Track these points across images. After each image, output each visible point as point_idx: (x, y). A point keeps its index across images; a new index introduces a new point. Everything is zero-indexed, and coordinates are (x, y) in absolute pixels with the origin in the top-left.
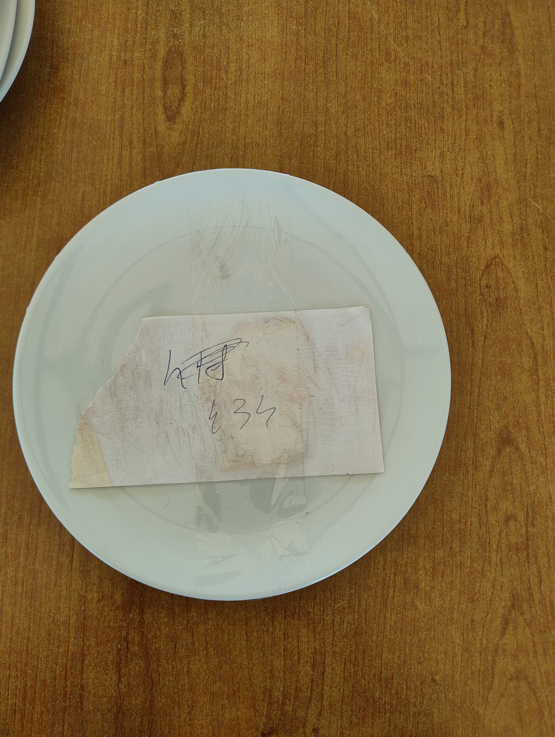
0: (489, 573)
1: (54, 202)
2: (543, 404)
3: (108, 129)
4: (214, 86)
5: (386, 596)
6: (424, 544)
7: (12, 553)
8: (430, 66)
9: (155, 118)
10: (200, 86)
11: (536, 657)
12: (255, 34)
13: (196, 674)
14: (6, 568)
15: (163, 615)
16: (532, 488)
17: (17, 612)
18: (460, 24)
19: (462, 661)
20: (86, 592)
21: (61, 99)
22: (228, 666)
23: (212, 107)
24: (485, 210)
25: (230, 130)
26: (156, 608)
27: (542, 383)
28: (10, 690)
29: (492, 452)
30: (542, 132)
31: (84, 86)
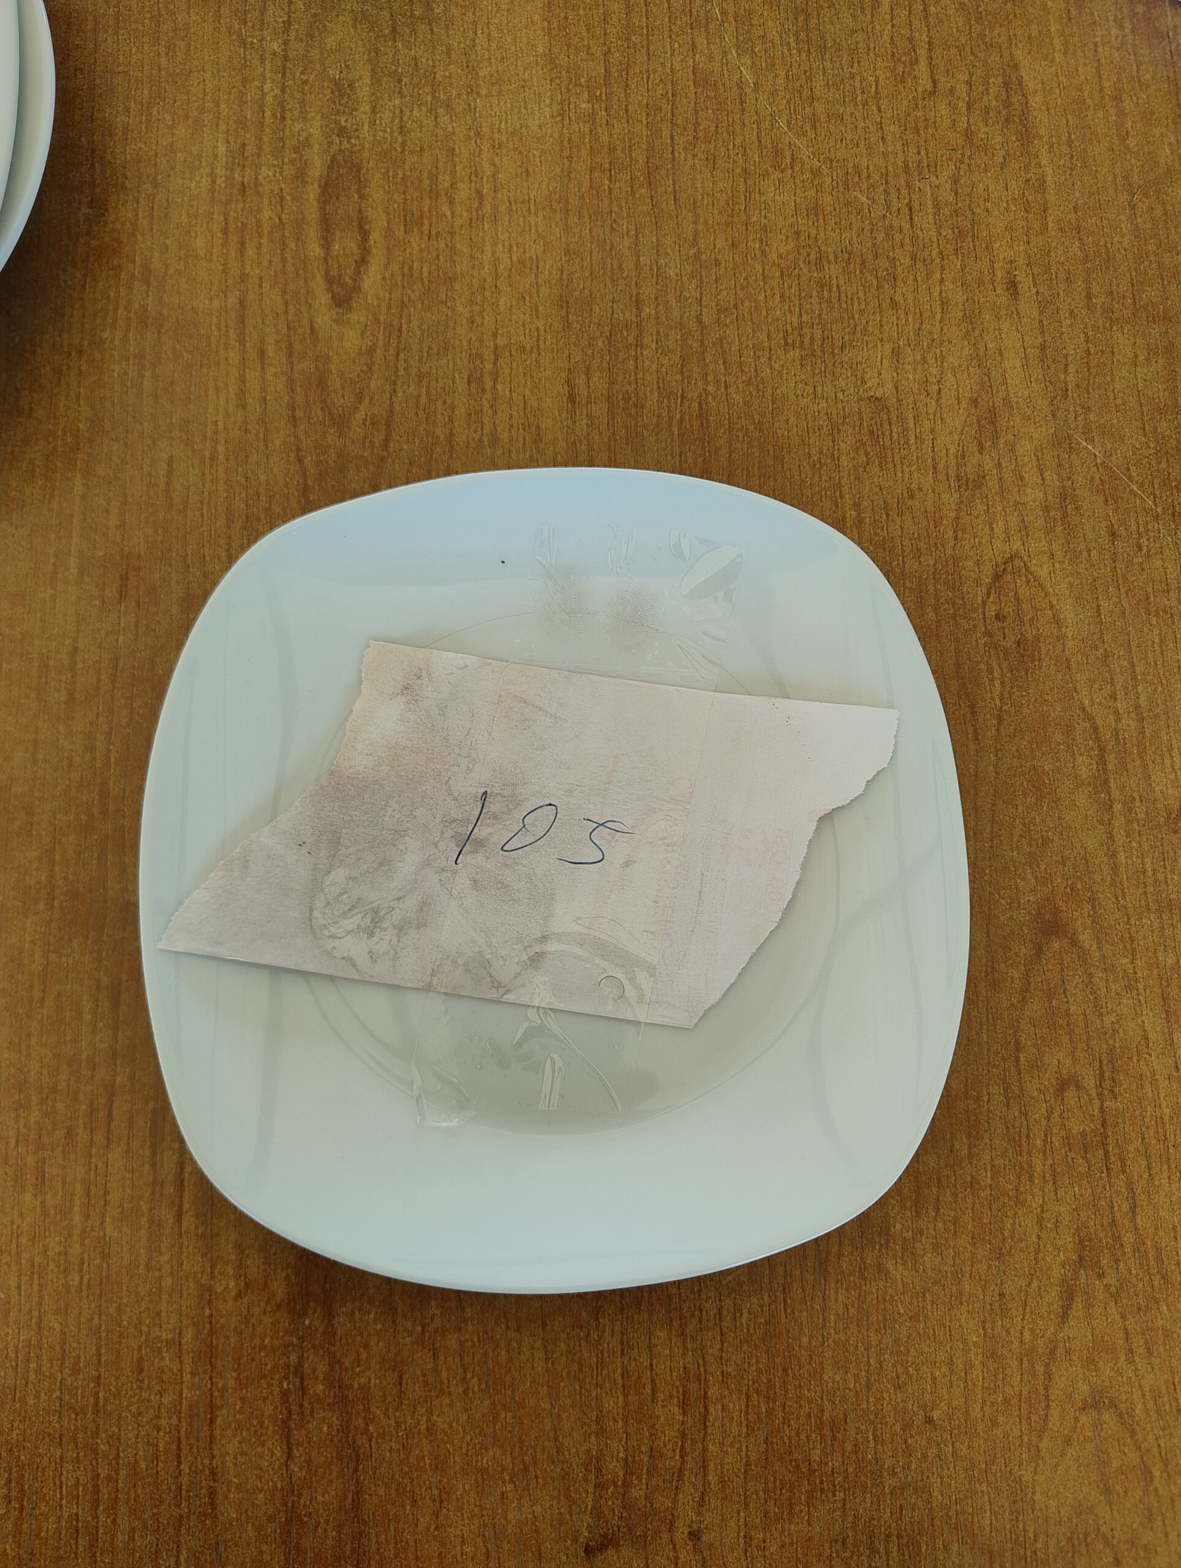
0: (1029, 1198)
1: (110, 482)
2: (1121, 849)
3: (213, 328)
4: (426, 232)
7: (55, 1207)
8: (864, 175)
9: (310, 301)
10: (399, 232)
11: (1131, 1361)
12: (506, 122)
13: (446, 1433)
14: (46, 1237)
15: (372, 1316)
16: (1108, 1020)
17: (72, 1328)
18: (920, 89)
19: (983, 1378)
20: (213, 1277)
21: (113, 268)
22: (509, 1415)
23: (425, 274)
24: (988, 462)
25: (464, 321)
26: (357, 1304)
27: (1117, 807)
28: (64, 1487)
29: (1023, 951)
30: (1094, 301)
31: (162, 242)
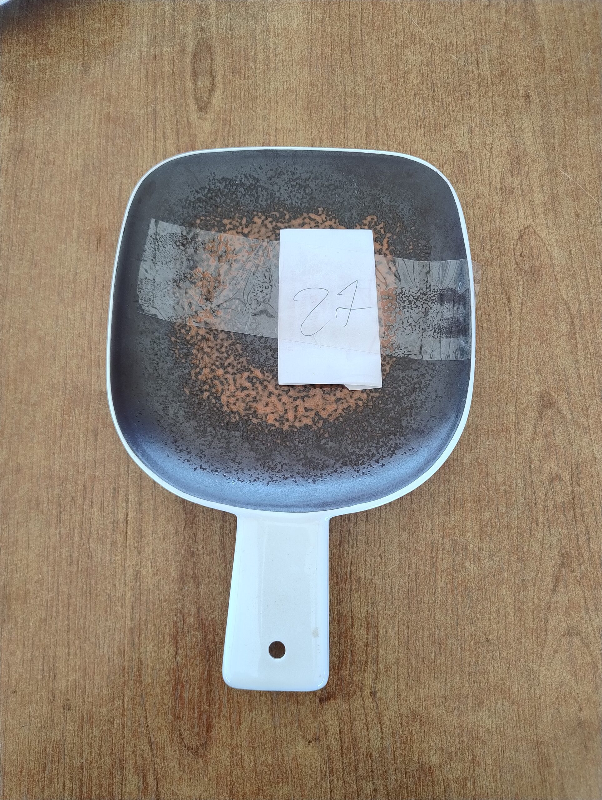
0: (537, 533)
1: (92, 195)
2: (582, 366)
3: (141, 122)
4: (243, 76)
5: (435, 559)
6: (471, 508)
7: (66, 534)
8: (455, 46)
9: (187, 109)
10: (230, 77)
11: (587, 613)
12: (281, 24)
14: (61, 548)
16: (575, 448)
17: (73, 591)
18: (482, 4)
19: (514, 620)
20: (141, 567)
23: (242, 95)
24: (516, 182)
25: (261, 117)
26: (211, 580)
27: (580, 346)
28: (70, 666)
29: (533, 415)
30: (568, 104)
31: (116, 82)
